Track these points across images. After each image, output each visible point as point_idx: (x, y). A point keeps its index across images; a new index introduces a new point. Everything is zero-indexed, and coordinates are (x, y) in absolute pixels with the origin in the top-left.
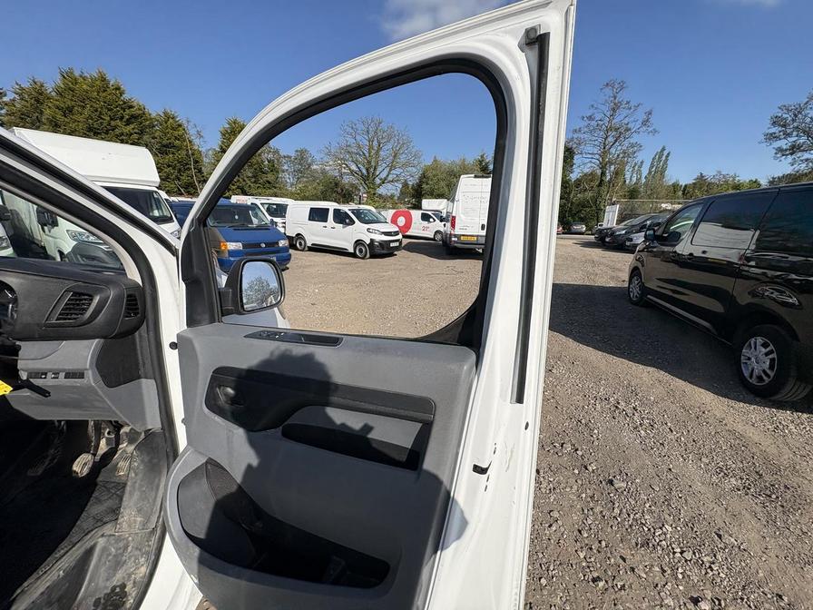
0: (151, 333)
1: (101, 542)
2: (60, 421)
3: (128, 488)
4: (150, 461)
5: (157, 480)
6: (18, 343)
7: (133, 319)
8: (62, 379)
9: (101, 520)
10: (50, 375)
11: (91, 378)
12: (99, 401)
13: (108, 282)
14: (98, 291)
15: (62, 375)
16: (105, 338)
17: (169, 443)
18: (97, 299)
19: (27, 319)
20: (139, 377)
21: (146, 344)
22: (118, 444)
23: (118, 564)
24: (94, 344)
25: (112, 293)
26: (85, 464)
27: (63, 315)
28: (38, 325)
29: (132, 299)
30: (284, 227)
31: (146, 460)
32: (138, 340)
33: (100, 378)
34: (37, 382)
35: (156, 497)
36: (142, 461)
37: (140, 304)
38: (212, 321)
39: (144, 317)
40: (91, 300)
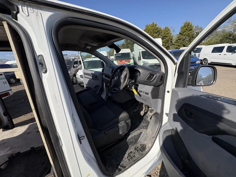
0: (164, 87)
1: (143, 132)
2: (140, 102)
3: (150, 124)
4: (156, 120)
5: (156, 126)
6: (139, 84)
7: (161, 82)
8: (144, 94)
9: (143, 127)
10: (142, 92)
11: (150, 95)
12: (149, 101)
13: (158, 72)
14: (156, 74)
15: (144, 93)
16: (154, 86)
17: (161, 118)
18: (155, 76)
19: (141, 79)
20: (158, 98)
21: (162, 89)
22: (148, 111)
23: (145, 140)
24: (152, 87)
25: (158, 75)
26: (143, 113)
27: (148, 79)
28: (143, 81)
29: (162, 77)
30: (199, 56)
31: (155, 119)
32: (160, 88)
33: (151, 96)
34: (140, 93)
35: (155, 130)
36: (154, 119)
37: (163, 79)
38: (184, 87)
39: (163, 82)
40: (154, 76)
